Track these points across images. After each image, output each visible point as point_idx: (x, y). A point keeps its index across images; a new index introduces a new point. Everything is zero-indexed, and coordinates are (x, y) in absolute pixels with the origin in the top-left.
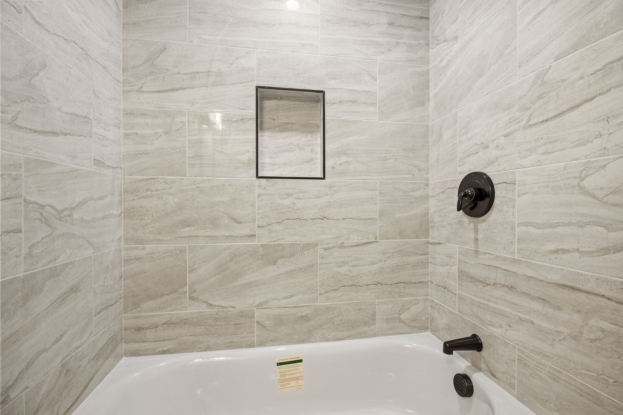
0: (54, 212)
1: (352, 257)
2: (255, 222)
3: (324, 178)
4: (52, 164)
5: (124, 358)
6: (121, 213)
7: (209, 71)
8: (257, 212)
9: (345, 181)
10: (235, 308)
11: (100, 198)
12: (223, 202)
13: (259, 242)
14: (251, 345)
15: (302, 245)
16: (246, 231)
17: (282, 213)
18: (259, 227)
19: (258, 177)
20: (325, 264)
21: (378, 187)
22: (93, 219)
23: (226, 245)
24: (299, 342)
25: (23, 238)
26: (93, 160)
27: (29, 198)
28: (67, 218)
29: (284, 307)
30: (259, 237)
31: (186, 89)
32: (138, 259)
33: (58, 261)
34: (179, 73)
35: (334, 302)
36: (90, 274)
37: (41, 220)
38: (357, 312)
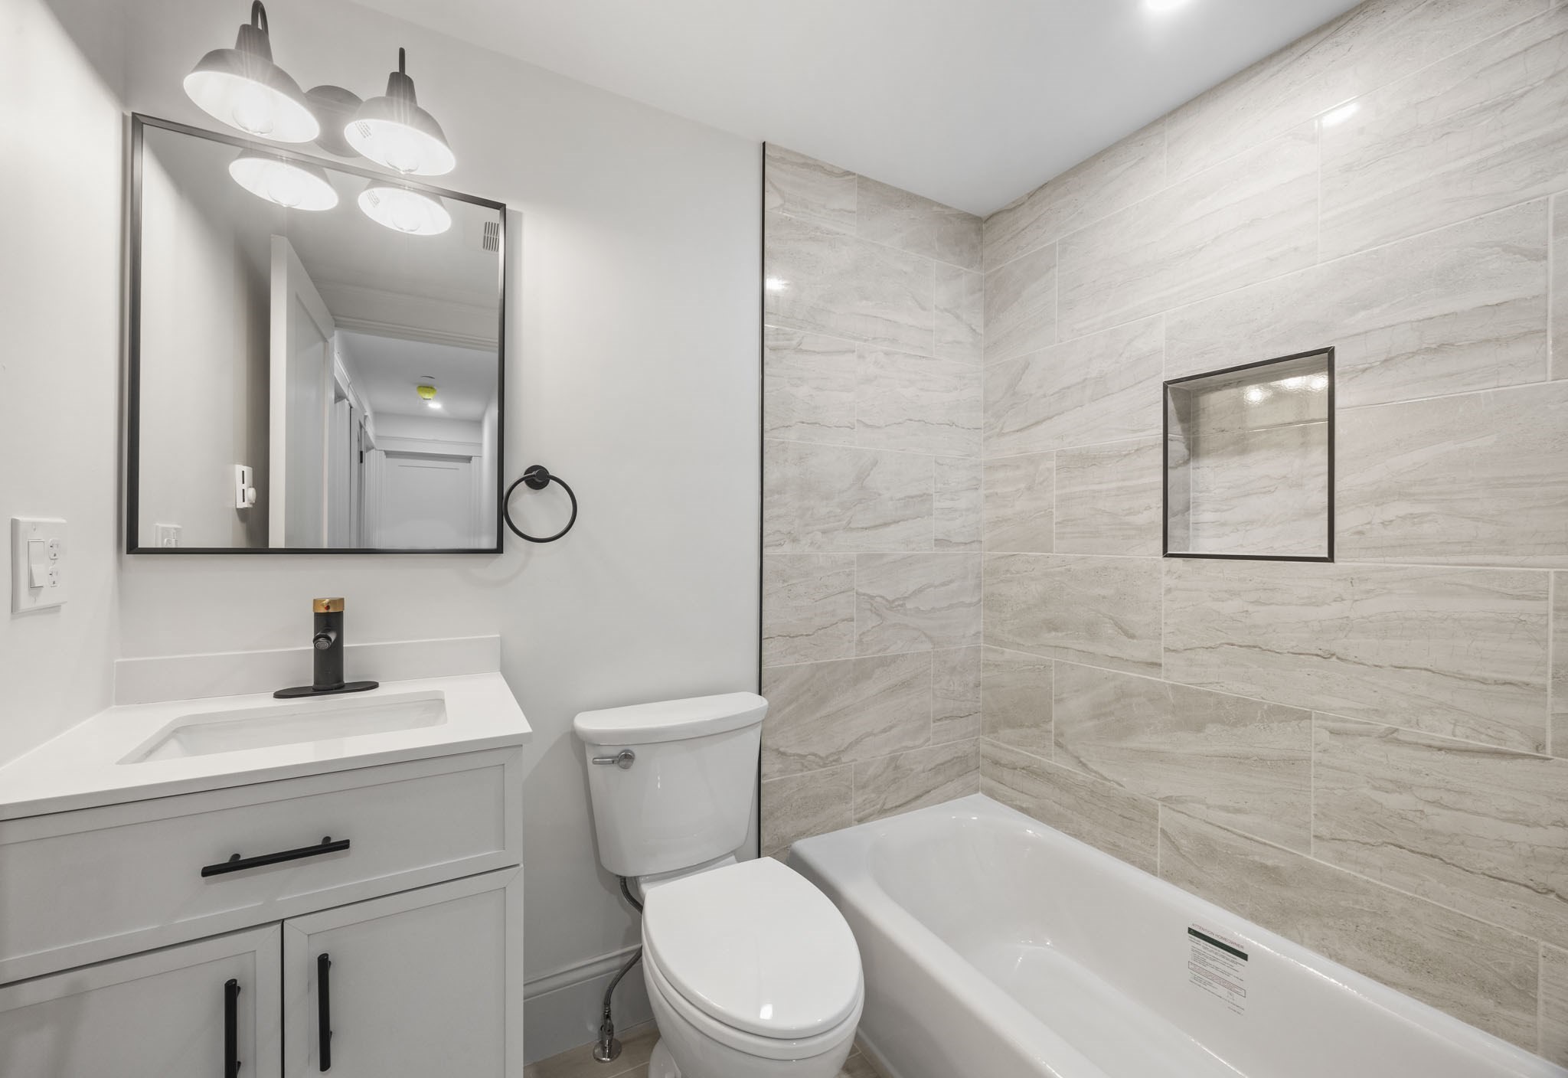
0: (884, 602)
1: (1428, 778)
2: (1160, 639)
3: (1331, 558)
4: (882, 556)
5: (980, 793)
6: (980, 600)
7: (1085, 380)
8: (1163, 621)
9: (1402, 569)
10: (1122, 786)
11: (944, 584)
12: (1104, 597)
13: (1167, 678)
14: (1149, 868)
15: (1266, 707)
16: (1143, 655)
17: (1217, 630)
18: (1167, 650)
19: (1166, 554)
20: (1332, 768)
21: (1552, 590)
22: (933, 608)
23: (1109, 672)
24: (1254, 918)
25: (855, 625)
26: (933, 541)
27: (860, 590)
28: (899, 608)
29: (1219, 827)
30: (1168, 670)
31: (1053, 417)
32: (996, 666)
33: (888, 651)
34: (1045, 396)
35: (1361, 872)
36: (928, 671)
37: (871, 611)
38: (1448, 936)
